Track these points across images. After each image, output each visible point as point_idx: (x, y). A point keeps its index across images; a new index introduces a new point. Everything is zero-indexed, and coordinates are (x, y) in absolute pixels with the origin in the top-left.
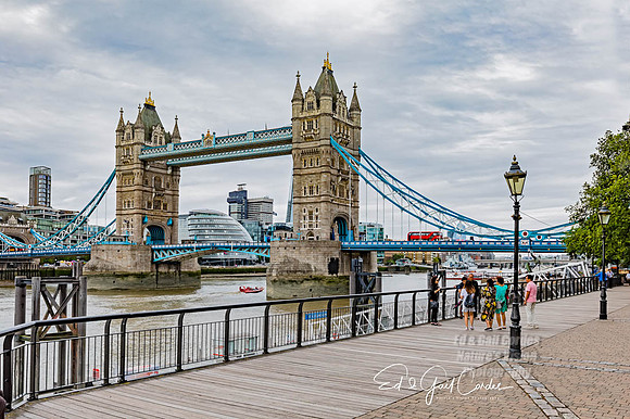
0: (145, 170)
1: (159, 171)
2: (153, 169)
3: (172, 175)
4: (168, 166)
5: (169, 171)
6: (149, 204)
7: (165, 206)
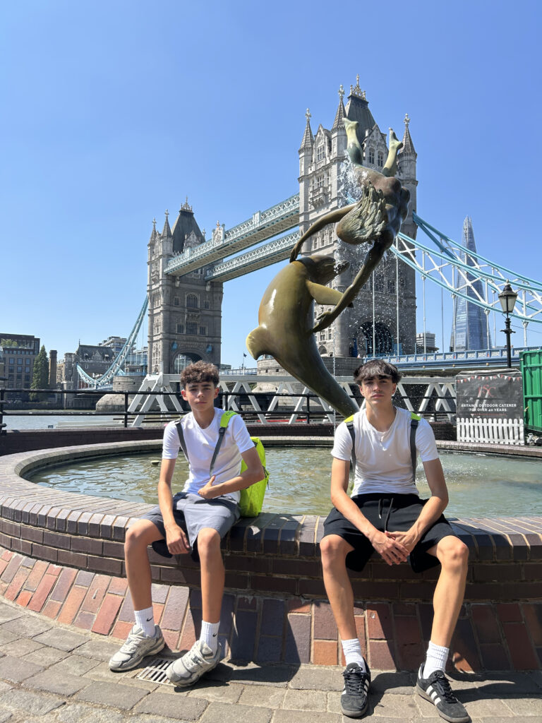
0: (174, 287)
1: (194, 287)
2: (185, 286)
3: (212, 292)
4: (207, 281)
5: (208, 288)
6: (181, 328)
7: (203, 330)
